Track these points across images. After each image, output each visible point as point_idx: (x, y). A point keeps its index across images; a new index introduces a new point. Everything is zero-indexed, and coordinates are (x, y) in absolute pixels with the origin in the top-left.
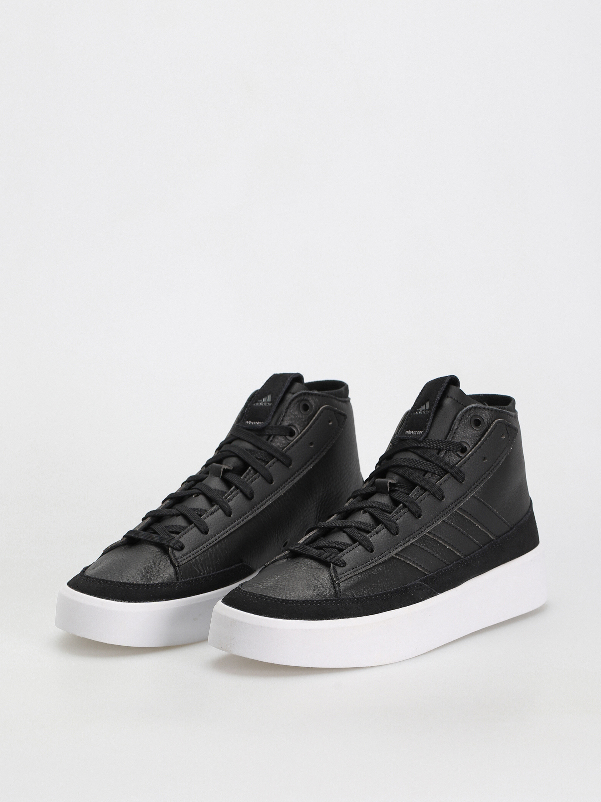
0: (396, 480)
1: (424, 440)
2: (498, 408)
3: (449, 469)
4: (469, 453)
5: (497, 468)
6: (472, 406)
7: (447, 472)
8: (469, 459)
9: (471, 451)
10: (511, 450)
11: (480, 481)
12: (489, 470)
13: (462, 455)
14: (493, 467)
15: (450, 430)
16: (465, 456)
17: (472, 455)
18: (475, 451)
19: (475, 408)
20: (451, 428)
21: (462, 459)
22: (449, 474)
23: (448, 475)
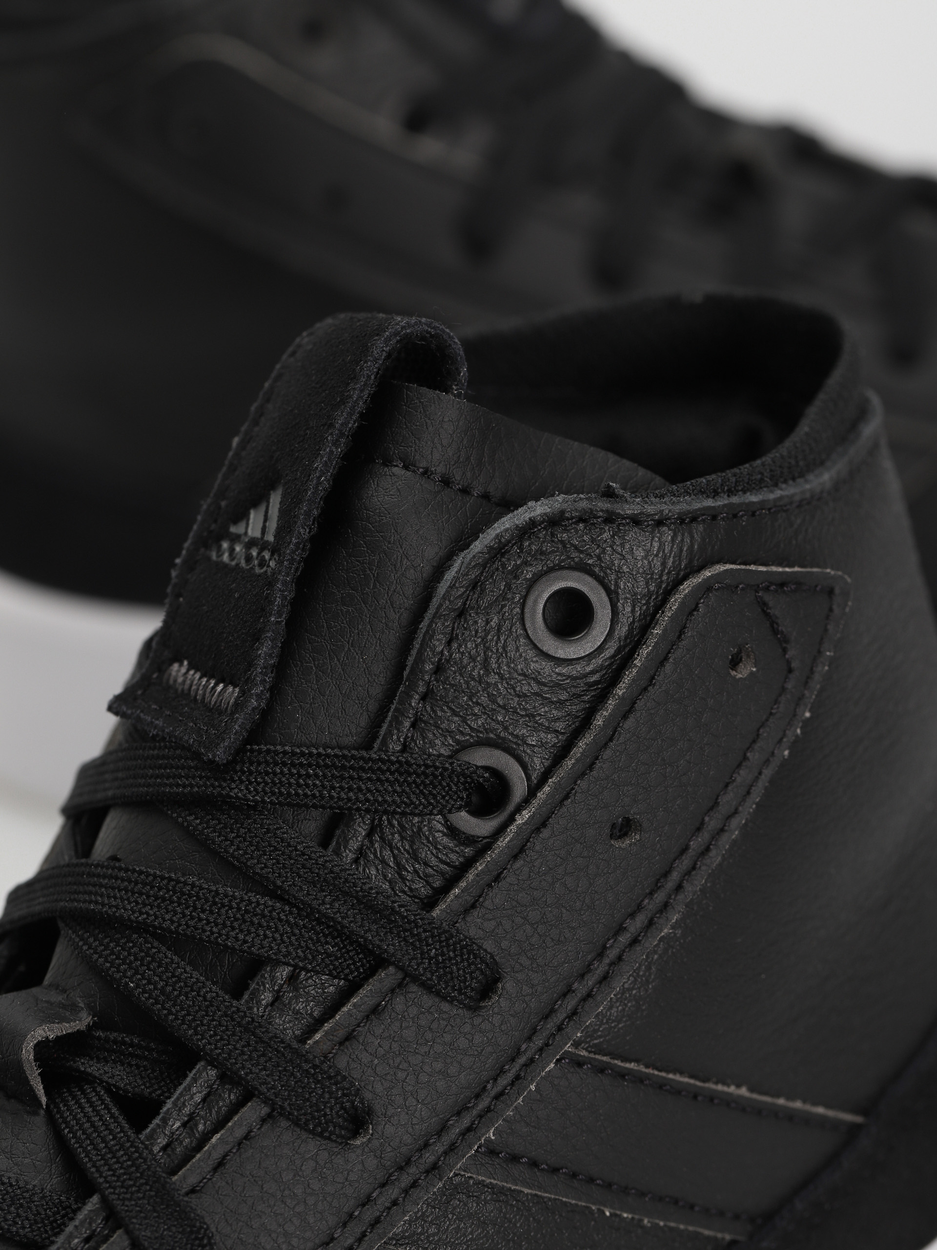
0: (91, 1008)
1: (239, 753)
2: (702, 492)
3: (391, 945)
4: (520, 820)
5: (715, 858)
6: (527, 516)
7: (378, 963)
8: (518, 852)
9: (526, 801)
10: (806, 723)
11: (600, 969)
12: (656, 887)
13: (480, 827)
14: (685, 862)
15: (396, 678)
16: (501, 830)
17: (540, 824)
18: (565, 796)
19: (554, 521)
20: (403, 668)
21: (480, 853)
22: (392, 969)
23: (387, 977)
